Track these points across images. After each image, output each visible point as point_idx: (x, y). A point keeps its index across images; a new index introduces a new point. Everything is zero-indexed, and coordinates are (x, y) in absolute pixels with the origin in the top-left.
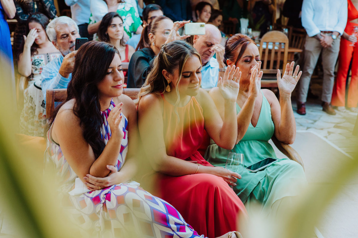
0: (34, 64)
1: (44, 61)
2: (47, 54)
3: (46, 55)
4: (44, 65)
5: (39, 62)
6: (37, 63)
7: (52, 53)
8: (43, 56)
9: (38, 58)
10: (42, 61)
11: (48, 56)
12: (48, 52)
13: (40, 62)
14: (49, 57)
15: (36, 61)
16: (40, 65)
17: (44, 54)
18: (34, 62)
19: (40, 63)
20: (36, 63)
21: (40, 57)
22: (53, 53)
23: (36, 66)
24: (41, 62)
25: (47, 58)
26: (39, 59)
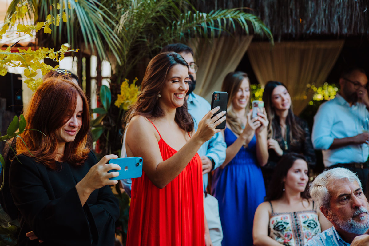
0: (276, 229)
1: (290, 225)
2: (295, 213)
3: (293, 214)
4: (290, 230)
5: (283, 226)
6: (281, 228)
7: (300, 212)
8: (288, 216)
9: (282, 220)
10: (287, 224)
11: (295, 217)
12: (296, 211)
13: (285, 225)
14: (297, 218)
15: (280, 224)
16: (284, 230)
17: (290, 213)
18: (277, 226)
19: (285, 228)
20: (279, 227)
21: (284, 218)
22: (303, 212)
23: (279, 232)
24: (287, 226)
25: (295, 219)
26: (284, 220)
